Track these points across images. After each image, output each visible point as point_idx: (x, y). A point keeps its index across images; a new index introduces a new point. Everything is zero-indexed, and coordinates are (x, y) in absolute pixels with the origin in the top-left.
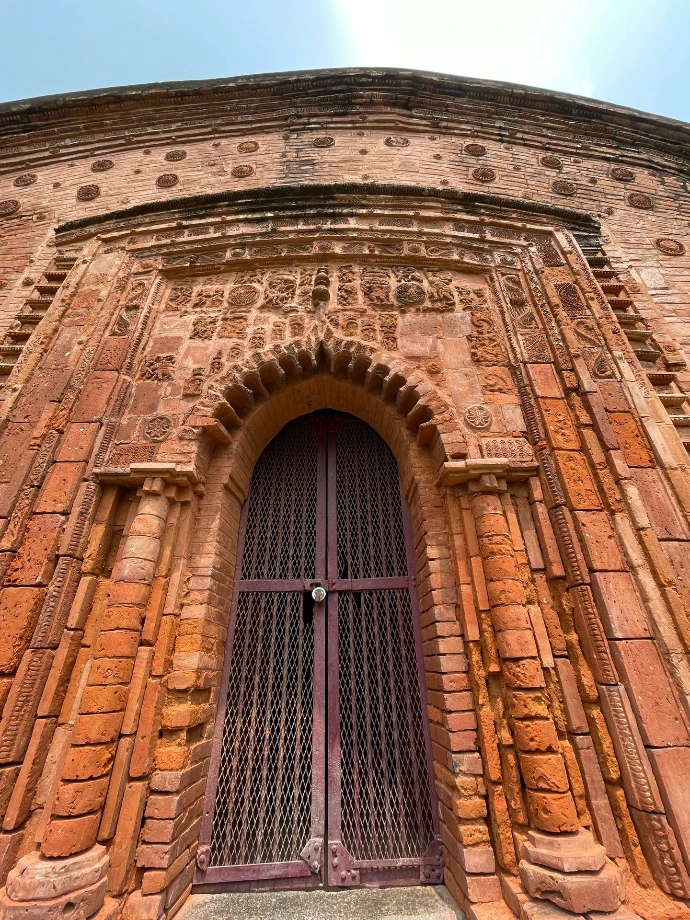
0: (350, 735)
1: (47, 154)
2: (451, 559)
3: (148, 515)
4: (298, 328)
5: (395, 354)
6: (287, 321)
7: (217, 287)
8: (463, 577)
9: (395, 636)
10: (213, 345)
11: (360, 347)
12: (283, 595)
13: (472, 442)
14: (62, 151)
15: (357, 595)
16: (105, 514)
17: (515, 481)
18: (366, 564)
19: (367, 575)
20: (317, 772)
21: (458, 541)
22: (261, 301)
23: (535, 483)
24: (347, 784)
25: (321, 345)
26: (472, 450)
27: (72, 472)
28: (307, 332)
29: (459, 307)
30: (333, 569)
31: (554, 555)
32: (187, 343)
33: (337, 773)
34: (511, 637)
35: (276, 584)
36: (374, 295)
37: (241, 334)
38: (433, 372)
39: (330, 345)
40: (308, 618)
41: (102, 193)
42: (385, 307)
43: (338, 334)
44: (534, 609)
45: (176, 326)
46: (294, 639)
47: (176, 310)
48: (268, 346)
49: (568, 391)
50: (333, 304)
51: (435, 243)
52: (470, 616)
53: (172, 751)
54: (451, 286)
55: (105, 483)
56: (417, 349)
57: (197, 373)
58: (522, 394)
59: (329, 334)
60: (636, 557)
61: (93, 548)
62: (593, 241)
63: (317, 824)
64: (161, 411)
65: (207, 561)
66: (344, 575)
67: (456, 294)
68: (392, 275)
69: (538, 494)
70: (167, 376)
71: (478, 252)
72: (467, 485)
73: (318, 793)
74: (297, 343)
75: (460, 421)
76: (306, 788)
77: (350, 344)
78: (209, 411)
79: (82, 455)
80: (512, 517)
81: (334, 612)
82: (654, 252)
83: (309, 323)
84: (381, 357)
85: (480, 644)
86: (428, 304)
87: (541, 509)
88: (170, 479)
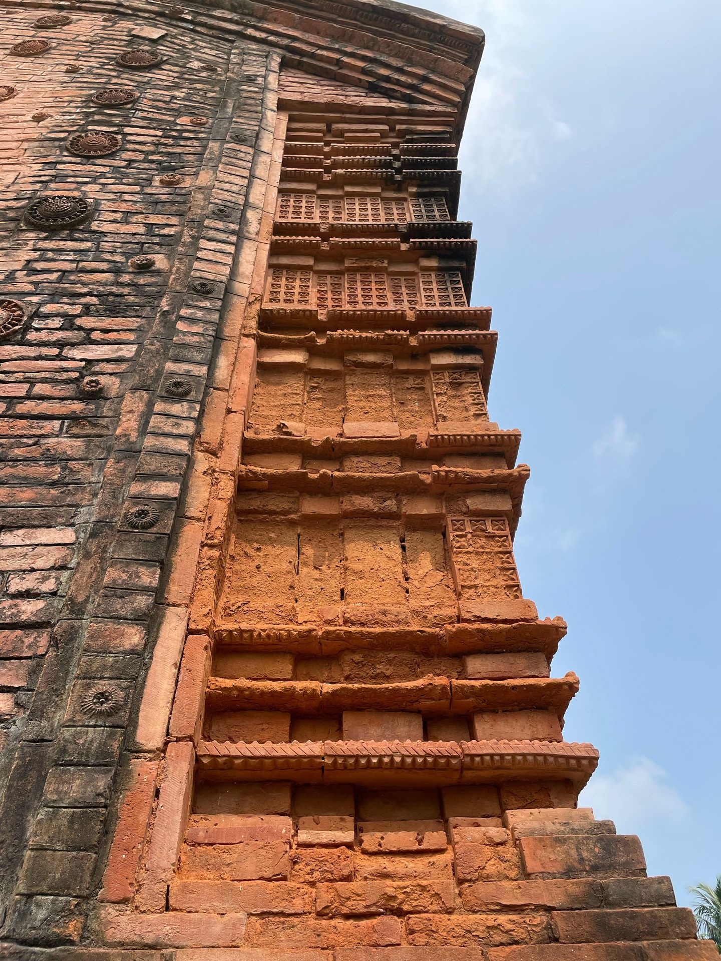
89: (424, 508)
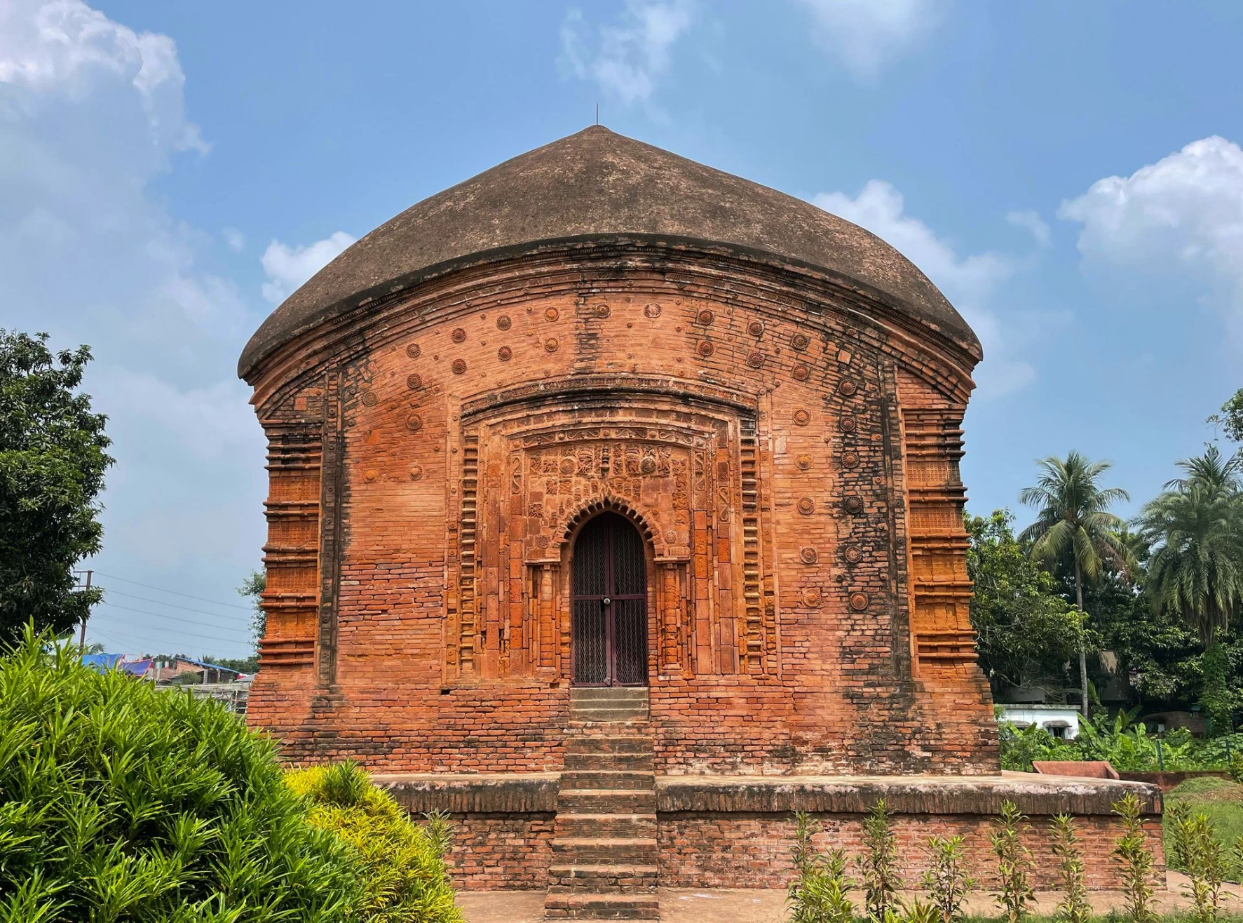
0: (619, 647)
1: (418, 322)
2: (655, 592)
3: (547, 577)
4: (595, 489)
5: (639, 504)
6: (590, 483)
7: (552, 457)
8: (658, 599)
9: (638, 618)
10: (558, 498)
11: (624, 501)
12: (592, 602)
13: (667, 549)
14: (428, 318)
15: (623, 601)
16: (531, 577)
17: (681, 565)
18: (627, 588)
19: (627, 593)
20: (608, 661)
21: (658, 586)
22: (576, 471)
23: (688, 566)
24: (618, 664)
25: (606, 499)
26: (666, 553)
27: (517, 562)
28: (600, 491)
29: (672, 474)
30: (613, 590)
31: (688, 593)
32: (546, 496)
33: (615, 661)
34: (667, 618)
35: (589, 597)
36: (631, 466)
37: (570, 492)
38: (655, 514)
39: (610, 499)
40: (603, 610)
41: (468, 366)
42: (636, 475)
43: (614, 492)
44: (678, 610)
45: (537, 484)
46: (597, 619)
47: (535, 473)
48: (583, 500)
49: (708, 527)
50: (611, 474)
51: (663, 430)
52: (659, 611)
53: (566, 649)
54: (669, 460)
55: (529, 566)
56: (649, 501)
57: (554, 514)
58: (691, 527)
59: (610, 493)
60: (710, 596)
61: (531, 589)
62: (751, 425)
63: (609, 674)
64: (542, 534)
65: (567, 592)
66: (617, 593)
67: (671, 465)
68: (641, 450)
69: (688, 570)
70: (541, 515)
71: (687, 435)
72: (662, 566)
73: (609, 666)
74: (596, 498)
75: (662, 539)
76: (605, 664)
77: (619, 499)
78: (562, 535)
79: (519, 555)
80: (678, 578)
81: (613, 608)
82: (791, 422)
83: (601, 486)
84: (633, 506)
85: (660, 620)
86: (657, 473)
87: (688, 576)
88: (553, 565)
89: (951, 601)
